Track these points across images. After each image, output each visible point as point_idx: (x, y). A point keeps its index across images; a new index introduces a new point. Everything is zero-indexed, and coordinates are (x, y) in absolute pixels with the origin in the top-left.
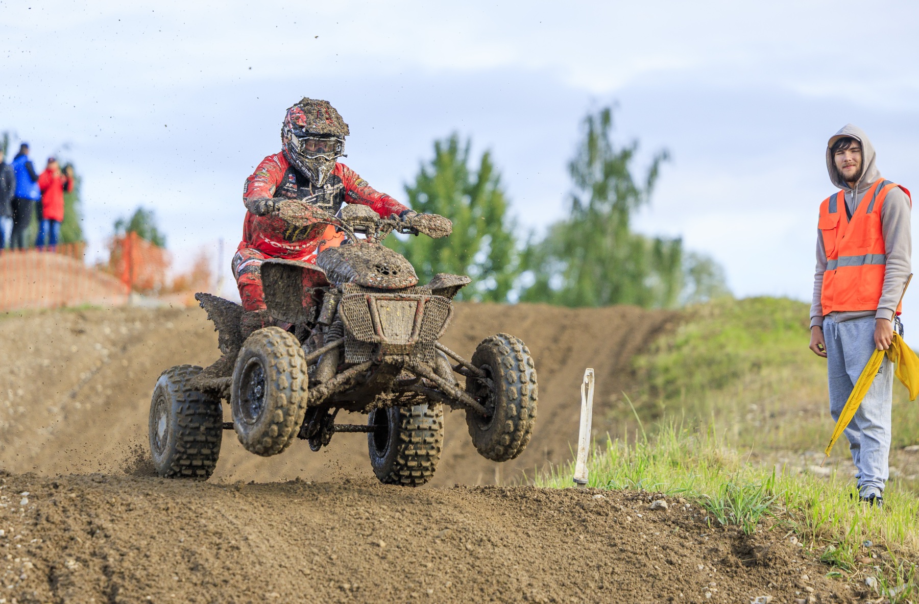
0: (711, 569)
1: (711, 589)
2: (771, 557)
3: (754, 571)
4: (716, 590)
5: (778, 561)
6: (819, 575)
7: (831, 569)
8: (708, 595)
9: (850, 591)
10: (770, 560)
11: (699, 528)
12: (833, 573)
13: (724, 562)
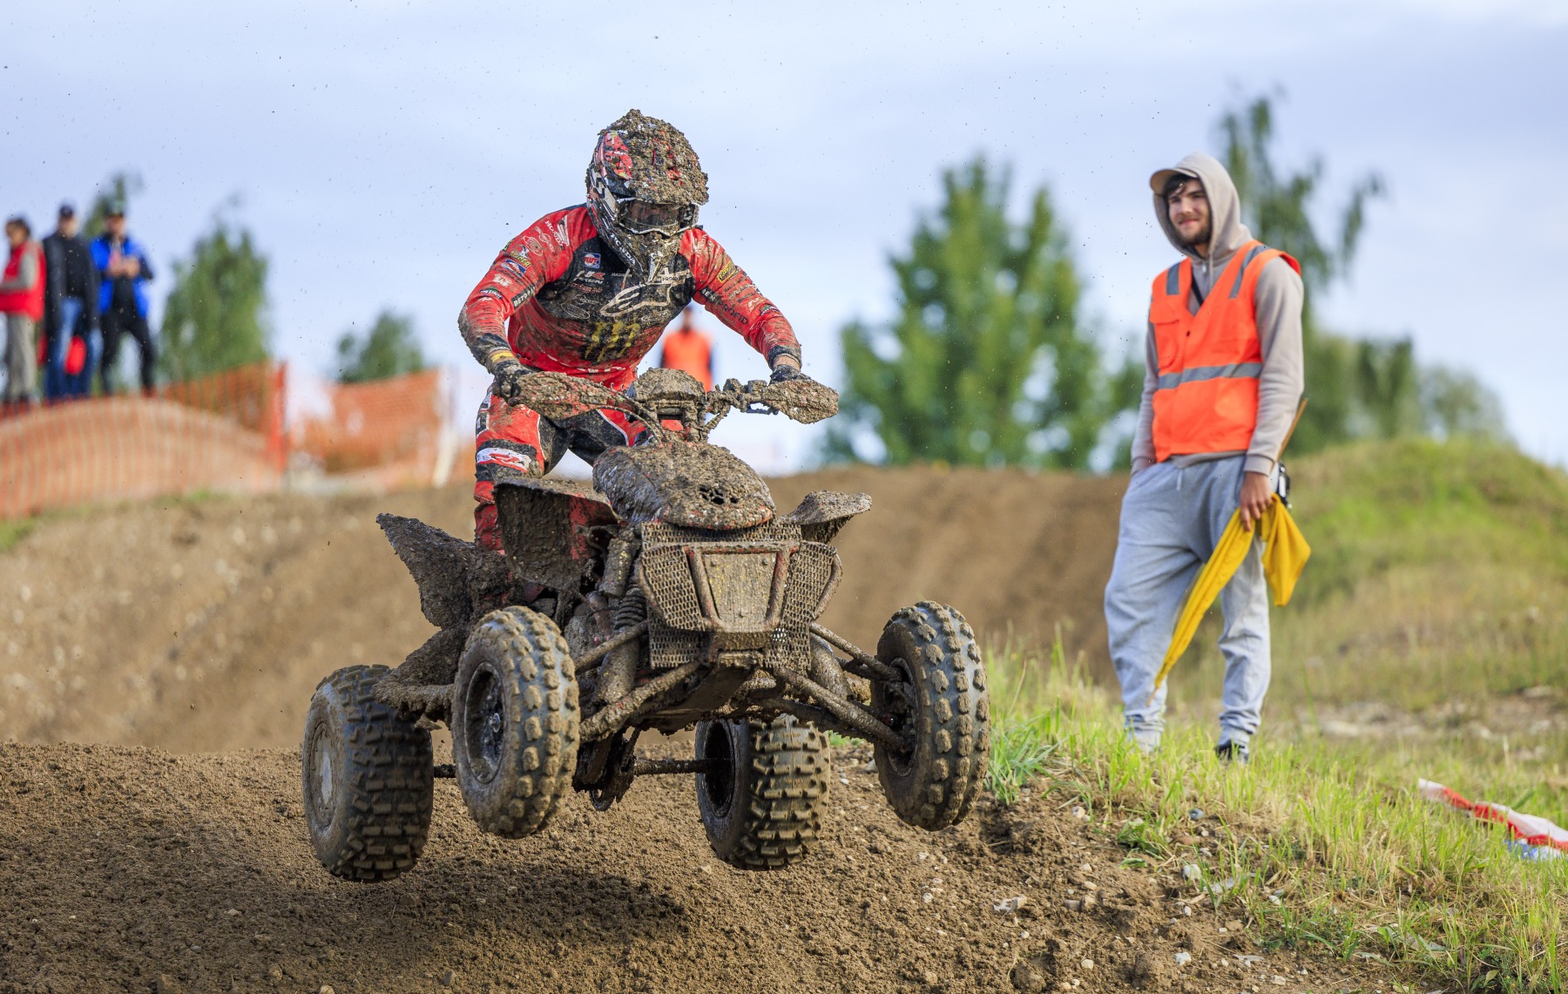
0: (939, 860)
1: (933, 890)
2: (1035, 837)
3: (1008, 861)
4: (941, 890)
5: (1046, 844)
6: (1110, 863)
7: (1129, 855)
8: (928, 898)
9: (1157, 888)
10: (1034, 843)
12: (1132, 859)
13: (961, 847)
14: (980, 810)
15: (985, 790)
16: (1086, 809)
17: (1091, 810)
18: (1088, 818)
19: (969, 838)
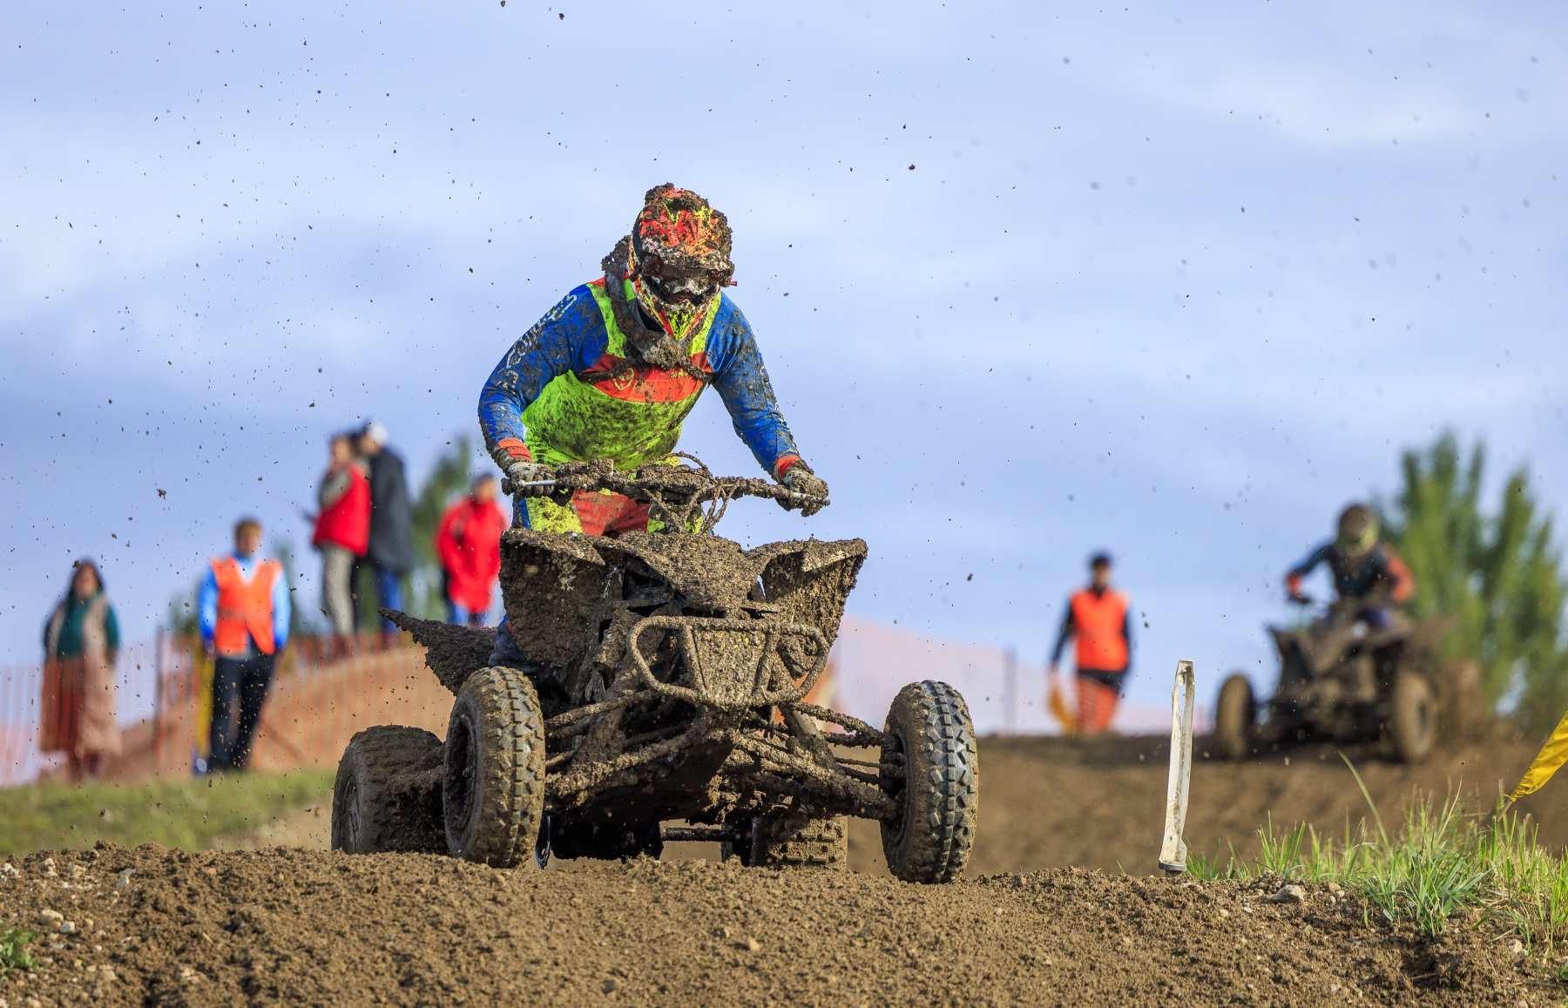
0: (1354, 992)
2: (1464, 970)
3: (1433, 996)
5: (1477, 977)
6: (1549, 1001)
10: (1463, 976)
11: (1348, 928)
13: (1378, 980)
14: (1402, 942)
15: (1409, 920)
16: (1524, 942)
17: (1529, 944)
18: (1526, 953)
19: (1388, 970)
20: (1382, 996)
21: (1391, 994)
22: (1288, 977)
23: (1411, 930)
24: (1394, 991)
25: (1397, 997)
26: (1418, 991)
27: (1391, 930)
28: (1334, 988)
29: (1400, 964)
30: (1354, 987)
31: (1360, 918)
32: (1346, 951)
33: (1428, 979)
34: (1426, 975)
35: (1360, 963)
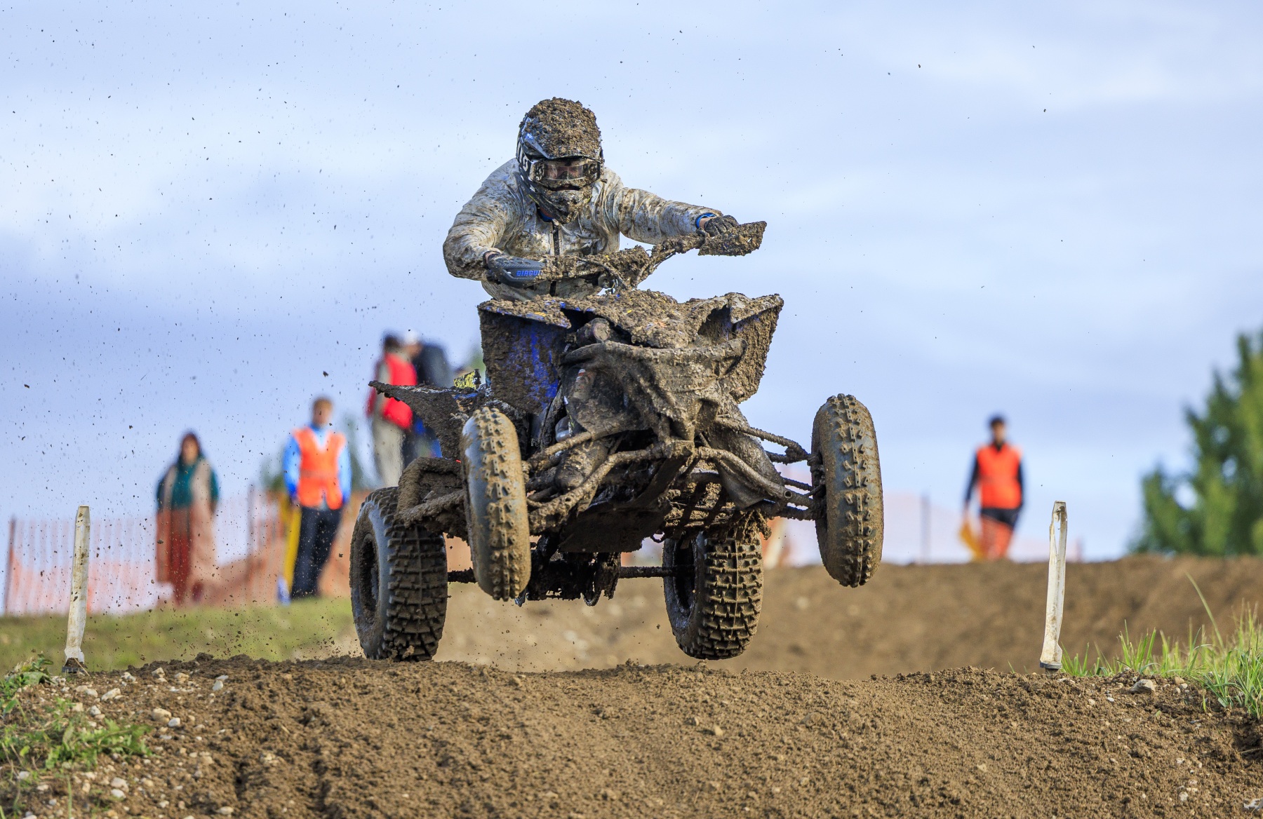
0: (1195, 764)
1: (1189, 789)
3: (1257, 765)
4: (1196, 790)
8: (1184, 797)
11: (1190, 712)
13: (1215, 754)
14: (1233, 723)
15: (1239, 706)
19: (1222, 746)
20: (1218, 767)
21: (1224, 765)
22: (1143, 753)
23: (1241, 714)
24: (1227, 762)
25: (1230, 768)
26: (1246, 762)
27: (1225, 714)
28: (1180, 761)
29: (1232, 741)
30: (1195, 760)
31: (1199, 705)
32: (1188, 731)
33: (1254, 753)
34: (1252, 750)
35: (1200, 741)
